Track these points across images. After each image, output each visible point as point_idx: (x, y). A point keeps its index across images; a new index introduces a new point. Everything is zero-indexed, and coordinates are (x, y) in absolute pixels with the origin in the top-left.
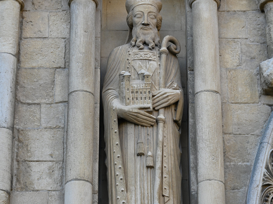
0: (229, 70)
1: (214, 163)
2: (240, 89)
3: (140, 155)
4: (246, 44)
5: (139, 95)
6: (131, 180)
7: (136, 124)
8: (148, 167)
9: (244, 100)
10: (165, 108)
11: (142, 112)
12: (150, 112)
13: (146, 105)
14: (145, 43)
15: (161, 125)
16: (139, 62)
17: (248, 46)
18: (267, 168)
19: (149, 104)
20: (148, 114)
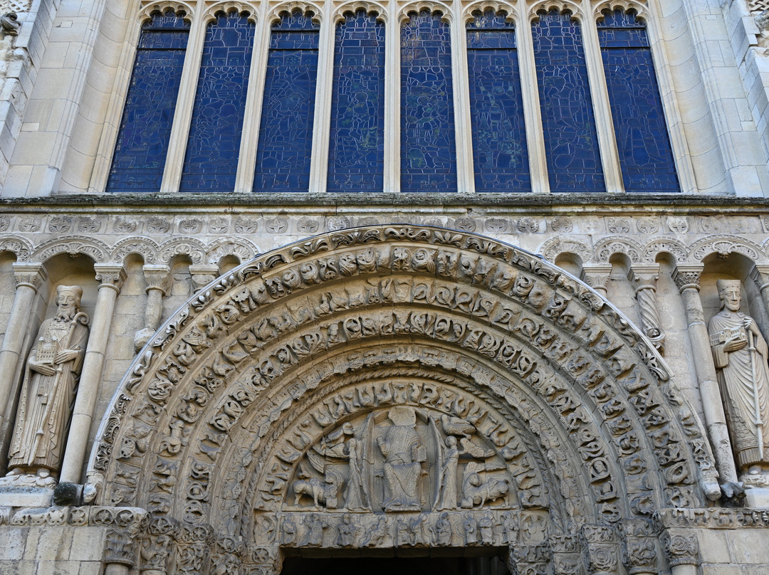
0: (117, 337)
1: (84, 402)
2: (121, 350)
3: (40, 395)
4: (133, 319)
5: (46, 354)
6: (30, 413)
7: (42, 375)
8: (43, 404)
9: (123, 358)
10: (65, 363)
11: (45, 366)
12: (51, 366)
13: (49, 362)
14: (63, 318)
15: (58, 375)
16: (55, 331)
17: (134, 320)
18: (115, 407)
19: (51, 361)
20: (49, 368)
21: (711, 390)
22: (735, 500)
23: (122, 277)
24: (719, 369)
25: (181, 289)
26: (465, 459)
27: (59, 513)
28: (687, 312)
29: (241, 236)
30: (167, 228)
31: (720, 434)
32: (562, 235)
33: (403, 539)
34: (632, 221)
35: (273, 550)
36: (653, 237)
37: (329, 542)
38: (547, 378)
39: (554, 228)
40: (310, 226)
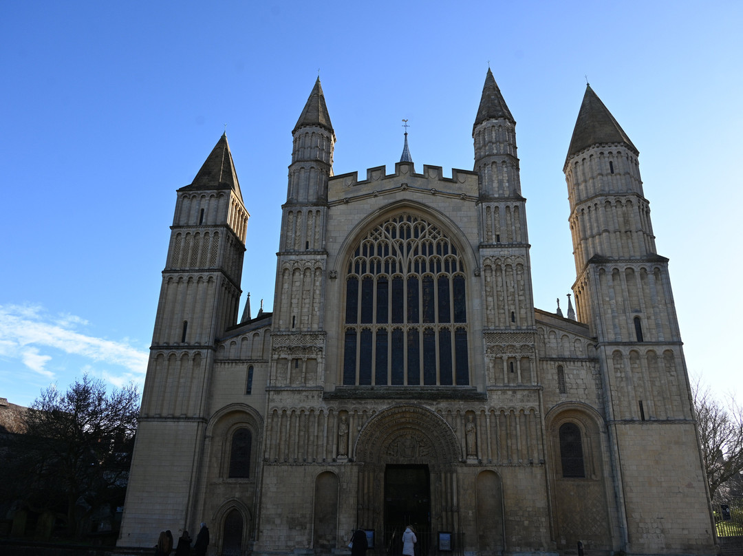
0: (355, 429)
3: (342, 440)
4: (357, 425)
5: (342, 432)
7: (342, 436)
8: (343, 442)
9: (356, 433)
10: (346, 434)
12: (343, 434)
14: (344, 424)
16: (343, 427)
21: (464, 440)
22: (464, 462)
23: (353, 416)
24: (466, 435)
25: (365, 417)
26: (420, 446)
27: (350, 464)
28: (462, 423)
29: (376, 406)
30: (361, 404)
31: (464, 449)
32: (439, 406)
33: (408, 463)
34: (453, 403)
35: (385, 465)
36: (456, 406)
37: (395, 463)
38: (435, 434)
39: (437, 404)
40: (389, 404)
